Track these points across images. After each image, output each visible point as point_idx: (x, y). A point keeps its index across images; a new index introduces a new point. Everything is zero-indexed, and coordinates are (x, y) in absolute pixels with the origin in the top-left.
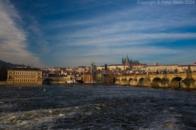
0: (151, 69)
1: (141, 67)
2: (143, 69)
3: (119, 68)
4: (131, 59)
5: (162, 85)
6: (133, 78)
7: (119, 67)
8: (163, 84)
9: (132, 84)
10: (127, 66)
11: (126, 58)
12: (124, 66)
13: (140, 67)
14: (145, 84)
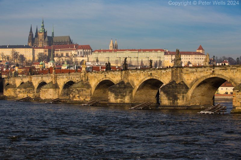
0: (99, 60)
1: (76, 53)
2: (80, 59)
3: (19, 54)
4: (53, 33)
5: (116, 98)
6: (48, 79)
7: (21, 51)
8: (120, 96)
9: (44, 95)
10: (42, 51)
11: (40, 29)
12: (33, 49)
13: (73, 52)
14: (78, 95)
